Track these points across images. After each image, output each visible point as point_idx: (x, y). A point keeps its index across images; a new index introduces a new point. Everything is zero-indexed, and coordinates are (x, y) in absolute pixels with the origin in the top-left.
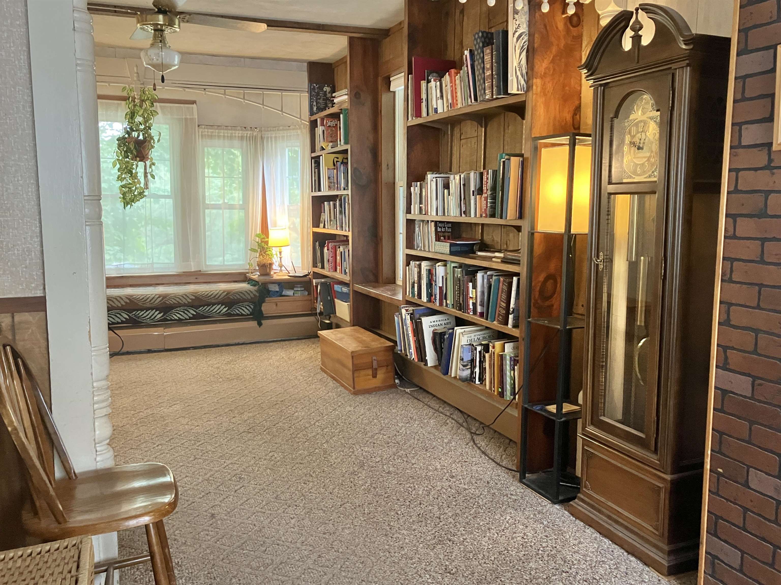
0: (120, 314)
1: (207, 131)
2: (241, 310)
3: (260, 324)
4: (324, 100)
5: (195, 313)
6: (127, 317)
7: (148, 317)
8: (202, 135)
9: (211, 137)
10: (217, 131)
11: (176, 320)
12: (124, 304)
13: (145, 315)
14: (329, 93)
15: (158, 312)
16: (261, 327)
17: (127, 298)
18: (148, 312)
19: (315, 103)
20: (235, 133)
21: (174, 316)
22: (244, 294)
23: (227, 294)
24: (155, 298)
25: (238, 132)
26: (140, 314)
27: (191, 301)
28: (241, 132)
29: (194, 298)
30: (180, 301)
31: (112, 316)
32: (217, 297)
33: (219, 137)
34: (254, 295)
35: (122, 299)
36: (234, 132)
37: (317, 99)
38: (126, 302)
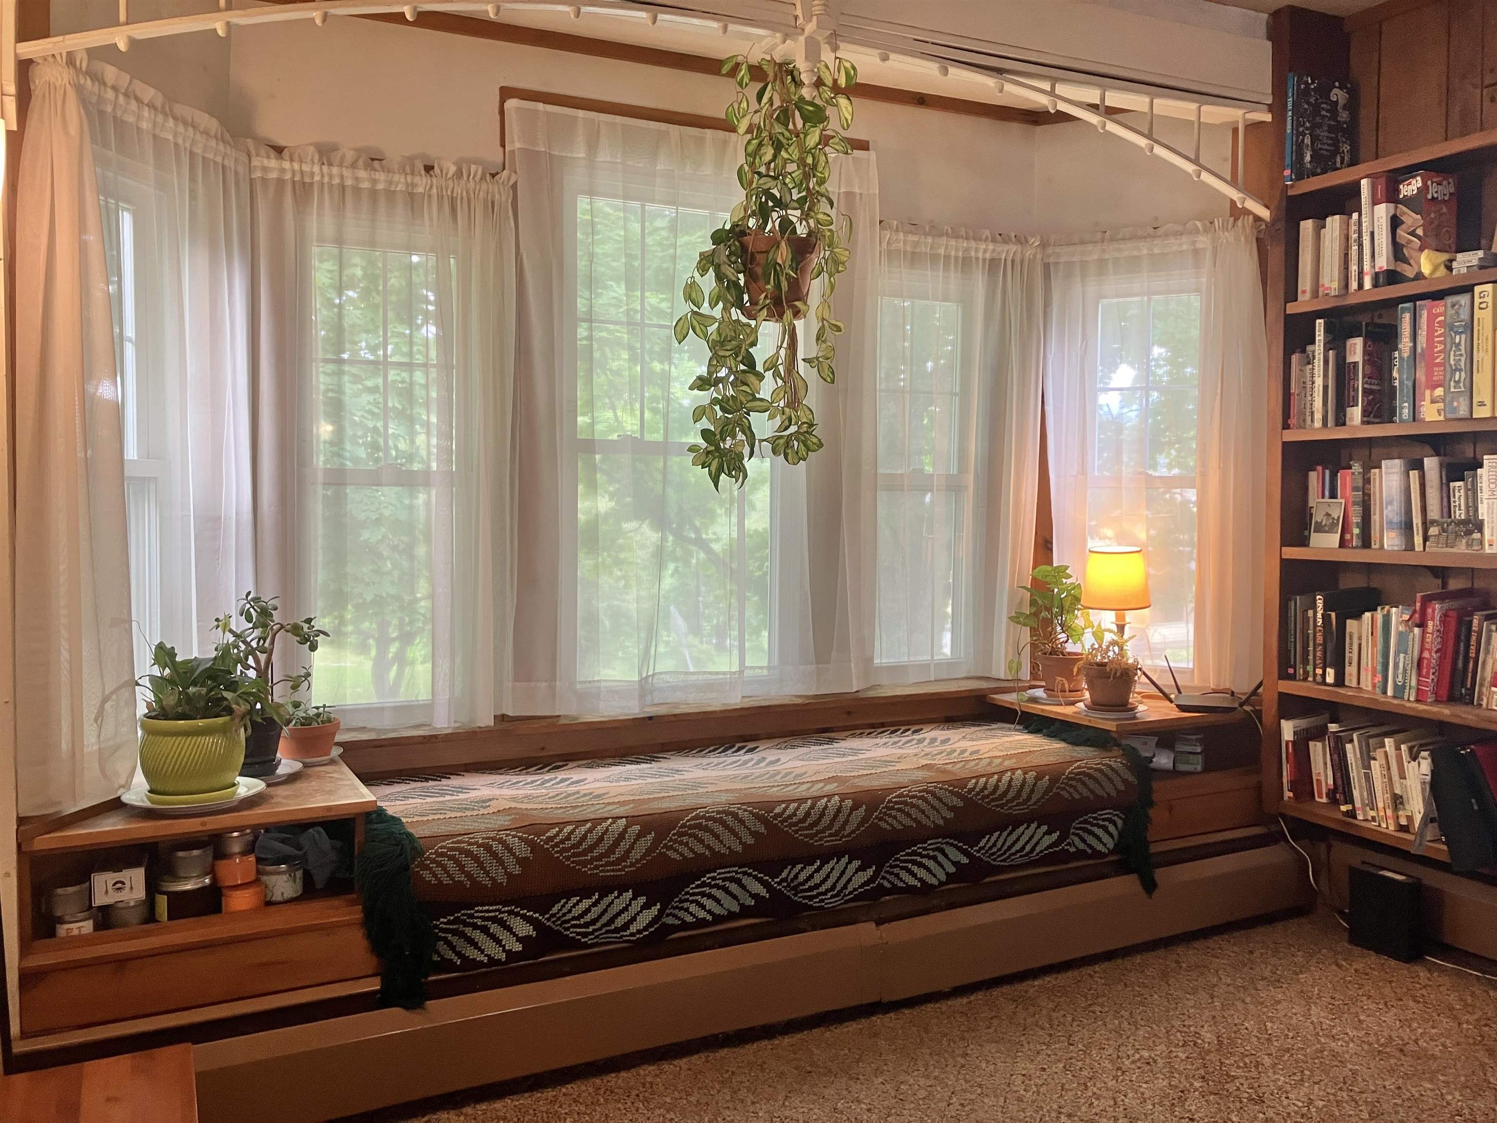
0: (739, 882)
1: (903, 241)
2: (1090, 839)
3: (1149, 886)
4: (1331, 129)
5: (965, 860)
6: (763, 892)
7: (828, 884)
8: (889, 252)
9: (914, 259)
10: (930, 240)
11: (910, 889)
12: (750, 841)
13: (817, 878)
14: (1345, 107)
15: (856, 864)
16: (1156, 893)
17: (757, 816)
18: (827, 868)
19: (1308, 140)
20: (977, 250)
21: (904, 875)
22: (1096, 780)
23: (1054, 781)
24: (845, 812)
25: (983, 246)
26: (802, 877)
27: (950, 815)
28: (991, 247)
29: (960, 804)
30: (924, 821)
31: (714, 891)
32: (1024, 795)
33: (934, 258)
34: (1125, 781)
35: (742, 822)
36: (973, 244)
37: (1312, 129)
38: (754, 834)
